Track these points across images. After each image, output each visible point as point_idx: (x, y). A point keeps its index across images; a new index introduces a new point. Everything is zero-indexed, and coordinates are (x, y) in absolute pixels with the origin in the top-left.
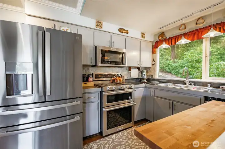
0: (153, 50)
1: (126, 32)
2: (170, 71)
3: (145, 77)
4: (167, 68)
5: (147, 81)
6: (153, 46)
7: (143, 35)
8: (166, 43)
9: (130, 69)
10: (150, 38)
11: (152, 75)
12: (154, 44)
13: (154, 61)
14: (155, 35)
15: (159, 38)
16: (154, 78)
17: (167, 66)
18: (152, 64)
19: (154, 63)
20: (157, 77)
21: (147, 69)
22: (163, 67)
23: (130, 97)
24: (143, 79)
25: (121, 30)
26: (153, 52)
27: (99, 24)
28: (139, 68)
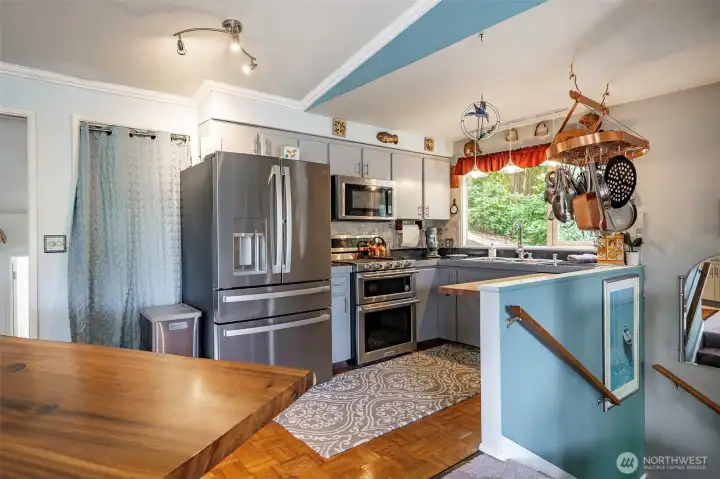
0: (451, 177)
1: (391, 139)
2: (501, 228)
3: (436, 244)
4: (492, 219)
5: (439, 253)
6: (451, 168)
7: (429, 144)
8: (479, 167)
9: (399, 225)
10: (445, 150)
11: (451, 240)
12: (455, 164)
13: (454, 205)
14: (457, 143)
15: (465, 152)
16: (455, 246)
17: (492, 214)
18: (451, 213)
19: (454, 210)
20: (464, 244)
21: (440, 224)
22: (482, 217)
23: (407, 287)
24: (431, 249)
25: (381, 136)
26: (454, 184)
27: (339, 127)
28: (419, 223)
